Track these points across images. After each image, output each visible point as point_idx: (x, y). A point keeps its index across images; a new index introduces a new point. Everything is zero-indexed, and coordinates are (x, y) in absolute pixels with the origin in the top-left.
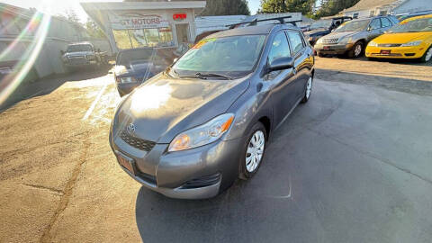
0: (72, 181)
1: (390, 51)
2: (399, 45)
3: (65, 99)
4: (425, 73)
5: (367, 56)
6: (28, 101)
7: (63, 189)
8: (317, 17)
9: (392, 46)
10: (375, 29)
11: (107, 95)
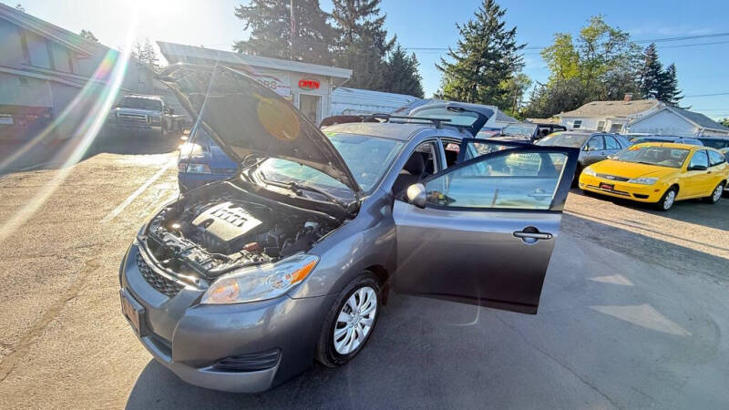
0: (38, 330)
1: (613, 186)
2: (626, 180)
3: (85, 182)
4: (661, 228)
5: (581, 187)
6: (22, 175)
7: (15, 343)
8: (523, 117)
9: (616, 179)
10: (596, 149)
11: (158, 187)
